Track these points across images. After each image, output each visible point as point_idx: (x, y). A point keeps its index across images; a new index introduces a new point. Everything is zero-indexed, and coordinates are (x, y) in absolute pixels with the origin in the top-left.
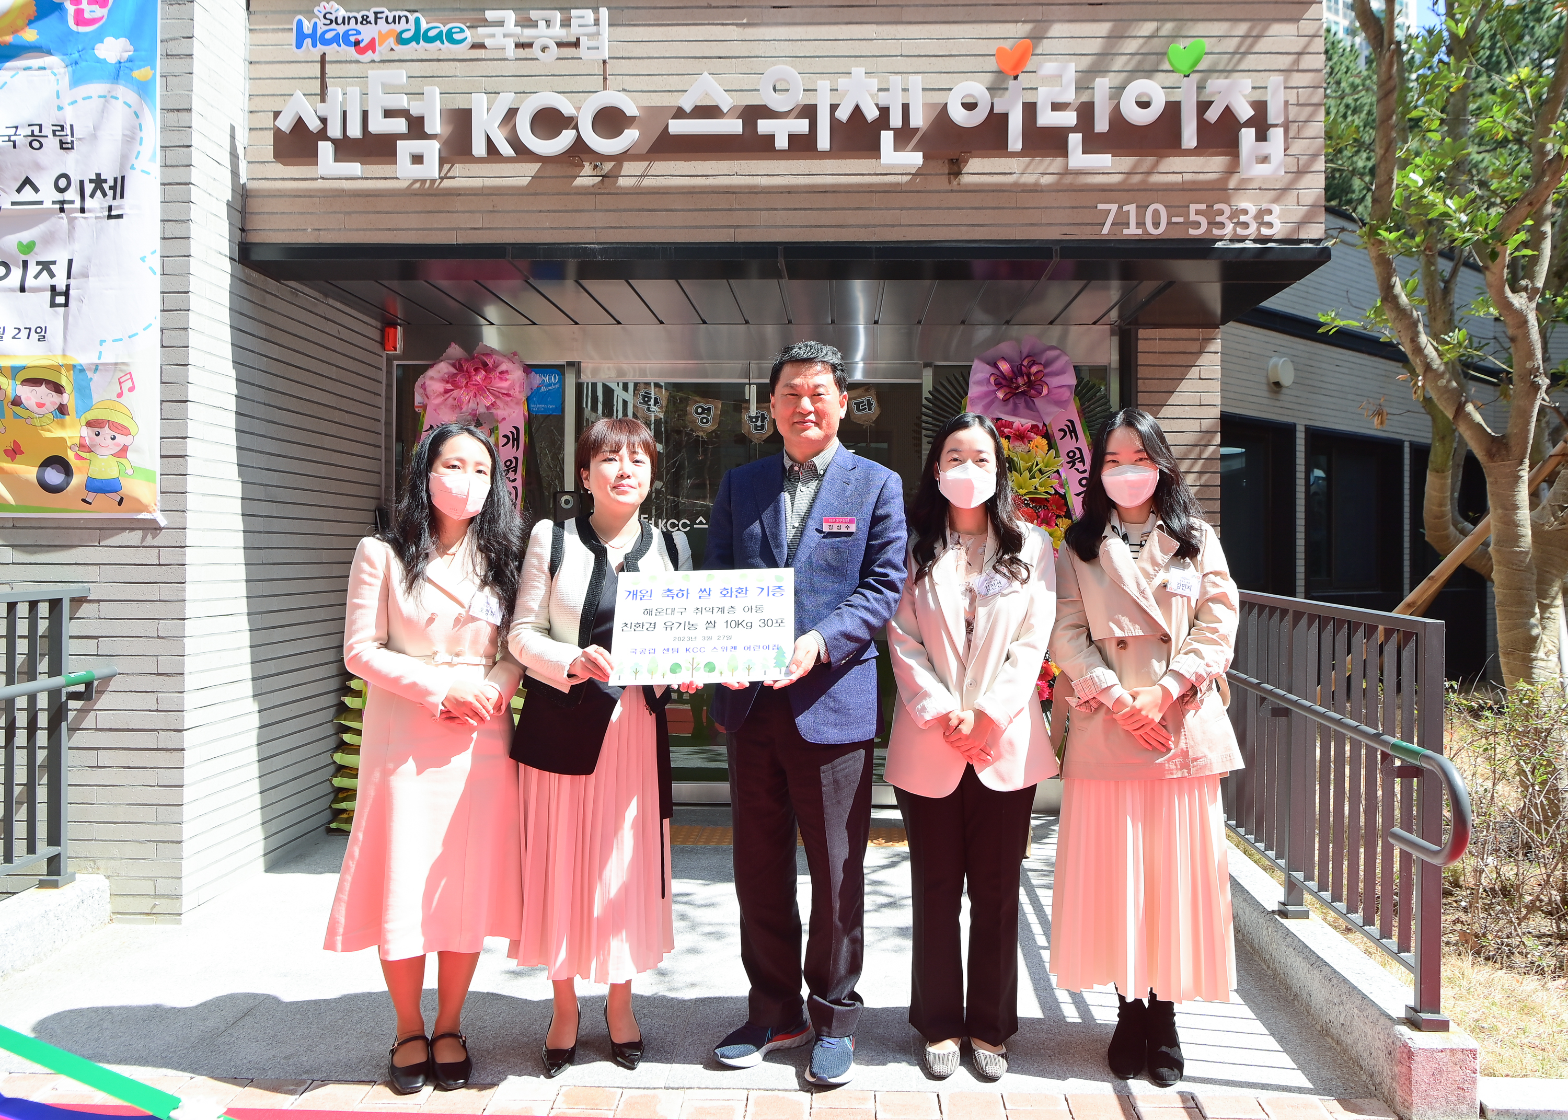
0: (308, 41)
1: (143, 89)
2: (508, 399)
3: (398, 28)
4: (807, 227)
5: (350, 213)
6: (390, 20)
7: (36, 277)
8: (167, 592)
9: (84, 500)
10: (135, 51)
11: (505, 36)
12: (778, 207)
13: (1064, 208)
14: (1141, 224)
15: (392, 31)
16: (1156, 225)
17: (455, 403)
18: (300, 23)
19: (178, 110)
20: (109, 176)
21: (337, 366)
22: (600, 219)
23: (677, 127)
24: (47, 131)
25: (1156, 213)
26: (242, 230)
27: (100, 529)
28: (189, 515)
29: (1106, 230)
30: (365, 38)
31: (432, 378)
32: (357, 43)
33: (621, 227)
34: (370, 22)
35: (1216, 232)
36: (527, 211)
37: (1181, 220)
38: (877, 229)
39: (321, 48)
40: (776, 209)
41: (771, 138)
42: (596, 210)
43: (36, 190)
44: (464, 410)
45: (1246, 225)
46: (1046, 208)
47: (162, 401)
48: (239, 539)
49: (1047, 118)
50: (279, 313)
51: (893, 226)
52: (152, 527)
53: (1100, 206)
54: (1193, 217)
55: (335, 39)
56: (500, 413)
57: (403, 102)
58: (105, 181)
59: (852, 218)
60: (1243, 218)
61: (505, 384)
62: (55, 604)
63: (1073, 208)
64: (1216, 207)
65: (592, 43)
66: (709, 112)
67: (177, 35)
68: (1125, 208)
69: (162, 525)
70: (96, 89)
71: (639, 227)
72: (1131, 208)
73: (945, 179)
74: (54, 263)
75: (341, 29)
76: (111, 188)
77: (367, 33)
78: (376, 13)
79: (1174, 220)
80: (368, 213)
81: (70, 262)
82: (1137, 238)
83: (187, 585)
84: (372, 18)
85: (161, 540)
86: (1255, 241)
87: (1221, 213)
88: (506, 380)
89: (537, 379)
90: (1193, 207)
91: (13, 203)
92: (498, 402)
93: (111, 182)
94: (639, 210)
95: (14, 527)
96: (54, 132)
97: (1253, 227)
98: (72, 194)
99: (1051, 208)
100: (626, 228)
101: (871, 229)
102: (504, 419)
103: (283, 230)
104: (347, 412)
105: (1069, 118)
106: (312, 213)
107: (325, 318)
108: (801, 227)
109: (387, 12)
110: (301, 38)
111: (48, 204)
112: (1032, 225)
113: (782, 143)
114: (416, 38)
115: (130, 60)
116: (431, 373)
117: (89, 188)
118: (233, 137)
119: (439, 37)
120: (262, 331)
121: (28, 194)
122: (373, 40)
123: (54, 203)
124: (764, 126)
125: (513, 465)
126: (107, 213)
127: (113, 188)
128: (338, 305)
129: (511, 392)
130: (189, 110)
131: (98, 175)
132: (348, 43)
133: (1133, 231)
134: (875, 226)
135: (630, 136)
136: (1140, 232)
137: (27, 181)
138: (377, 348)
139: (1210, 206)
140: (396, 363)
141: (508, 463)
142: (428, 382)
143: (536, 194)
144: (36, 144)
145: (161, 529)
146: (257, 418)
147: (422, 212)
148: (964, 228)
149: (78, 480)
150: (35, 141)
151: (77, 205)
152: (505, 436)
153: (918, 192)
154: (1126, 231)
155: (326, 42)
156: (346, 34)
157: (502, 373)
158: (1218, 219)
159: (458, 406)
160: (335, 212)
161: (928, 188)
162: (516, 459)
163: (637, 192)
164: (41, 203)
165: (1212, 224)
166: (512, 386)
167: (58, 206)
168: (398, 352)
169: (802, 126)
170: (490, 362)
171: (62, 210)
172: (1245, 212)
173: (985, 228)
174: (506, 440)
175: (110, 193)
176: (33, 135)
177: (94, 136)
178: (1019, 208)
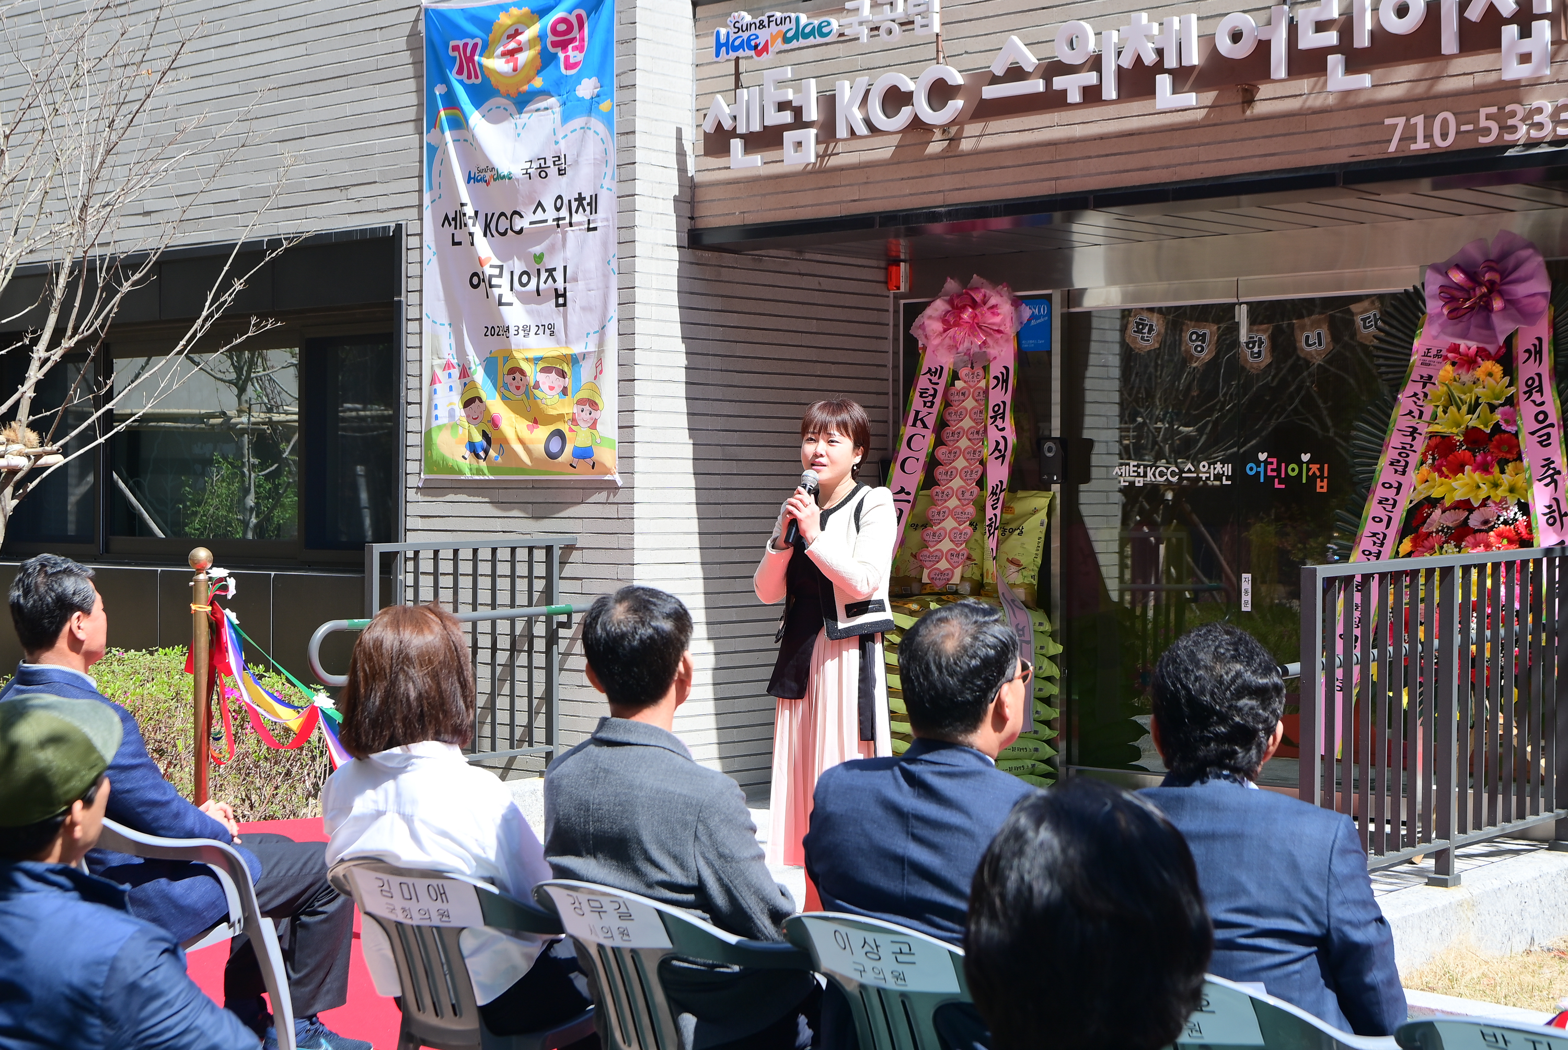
0: (724, 49)
1: (608, 120)
2: (999, 336)
3: (783, 28)
4: (1116, 172)
5: (764, 195)
6: (779, 22)
7: (545, 282)
8: (621, 541)
9: (571, 465)
10: (601, 87)
11: (861, 24)
12: (1092, 154)
13: (1353, 127)
14: (1428, 137)
15: (780, 31)
16: (1444, 136)
17: (952, 343)
18: (718, 33)
19: (627, 133)
20: (587, 195)
21: (817, 319)
22: (948, 182)
23: (990, 92)
24: (550, 163)
25: (1445, 122)
26: (692, 218)
27: (583, 489)
28: (636, 476)
29: (1392, 148)
30: (761, 41)
31: (930, 317)
32: (756, 46)
33: (964, 189)
34: (764, 26)
35: (1508, 137)
36: (892, 180)
37: (1470, 127)
38: (1178, 169)
39: (733, 55)
40: (1090, 157)
41: (1064, 92)
42: (945, 174)
43: (544, 211)
44: (960, 349)
45: (1540, 126)
46: (1335, 129)
47: (619, 381)
48: (692, 496)
49: (1309, 40)
50: (737, 283)
51: (1192, 164)
52: (612, 487)
53: (1388, 121)
54: (1483, 123)
55: (741, 46)
56: (993, 351)
57: (790, 95)
58: (584, 199)
59: (1155, 159)
60: (1537, 119)
61: (997, 320)
62: (549, 549)
63: (1361, 126)
64: (1508, 108)
65: (924, 22)
66: (1016, 73)
67: (626, 70)
68: (1413, 121)
69: (620, 484)
70: (578, 122)
71: (978, 187)
72: (1419, 120)
73: (1239, 108)
74: (554, 269)
75: (745, 35)
76: (588, 204)
77: (763, 36)
78: (769, 17)
79: (1464, 128)
80: (777, 193)
81: (565, 268)
82: (1426, 152)
83: (635, 536)
84: (766, 23)
85: (620, 496)
86: (1551, 144)
87: (1513, 114)
88: (998, 314)
89: (1027, 312)
90: (1483, 112)
91: (531, 223)
92: (989, 341)
93: (588, 200)
94: (979, 170)
95: (533, 488)
96: (554, 162)
97: (1549, 127)
98: (564, 213)
99: (1340, 128)
100: (968, 188)
101: (1171, 169)
102: (995, 358)
103: (720, 215)
104: (833, 363)
105: (1331, 38)
106: (738, 198)
107: (800, 274)
108: (1112, 173)
109: (778, 15)
110: (719, 46)
111: (550, 222)
112: (1321, 149)
113: (1074, 97)
114: (796, 37)
115: (598, 96)
116: (929, 311)
117: (574, 205)
118: (679, 138)
119: (812, 33)
120: (718, 303)
121: (540, 215)
122: (767, 41)
123: (554, 220)
124: (1059, 83)
125: (1001, 411)
126: (586, 226)
127: (590, 204)
128: (819, 257)
129: (1002, 328)
130: (634, 132)
131: (580, 194)
132: (750, 48)
133: (1420, 145)
134: (1175, 166)
135: (957, 105)
136: (1427, 145)
137: (540, 204)
138: (880, 289)
139: (1501, 109)
140: (902, 302)
141: (996, 409)
142: (927, 322)
143: (899, 163)
144: (543, 174)
145: (618, 488)
146: (712, 385)
147: (815, 189)
148: (1257, 159)
149: (569, 449)
150: (542, 172)
151: (567, 221)
152: (996, 378)
153: (1215, 125)
154: (1413, 147)
155: (735, 49)
156: (749, 40)
157: (993, 307)
158: (1510, 122)
159: (954, 347)
160: (755, 195)
161: (1224, 120)
162: (1004, 403)
163: (975, 153)
164: (546, 221)
165: (1504, 128)
166: (1003, 322)
167: (555, 223)
168: (902, 289)
169: (1091, 78)
170: (978, 297)
171: (558, 226)
172: (1540, 110)
173: (1276, 158)
174: (996, 381)
175: (588, 208)
176: (540, 167)
177: (576, 162)
178: (1308, 132)
